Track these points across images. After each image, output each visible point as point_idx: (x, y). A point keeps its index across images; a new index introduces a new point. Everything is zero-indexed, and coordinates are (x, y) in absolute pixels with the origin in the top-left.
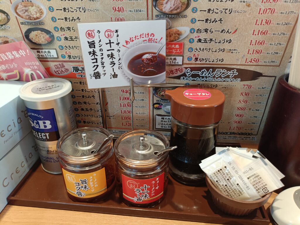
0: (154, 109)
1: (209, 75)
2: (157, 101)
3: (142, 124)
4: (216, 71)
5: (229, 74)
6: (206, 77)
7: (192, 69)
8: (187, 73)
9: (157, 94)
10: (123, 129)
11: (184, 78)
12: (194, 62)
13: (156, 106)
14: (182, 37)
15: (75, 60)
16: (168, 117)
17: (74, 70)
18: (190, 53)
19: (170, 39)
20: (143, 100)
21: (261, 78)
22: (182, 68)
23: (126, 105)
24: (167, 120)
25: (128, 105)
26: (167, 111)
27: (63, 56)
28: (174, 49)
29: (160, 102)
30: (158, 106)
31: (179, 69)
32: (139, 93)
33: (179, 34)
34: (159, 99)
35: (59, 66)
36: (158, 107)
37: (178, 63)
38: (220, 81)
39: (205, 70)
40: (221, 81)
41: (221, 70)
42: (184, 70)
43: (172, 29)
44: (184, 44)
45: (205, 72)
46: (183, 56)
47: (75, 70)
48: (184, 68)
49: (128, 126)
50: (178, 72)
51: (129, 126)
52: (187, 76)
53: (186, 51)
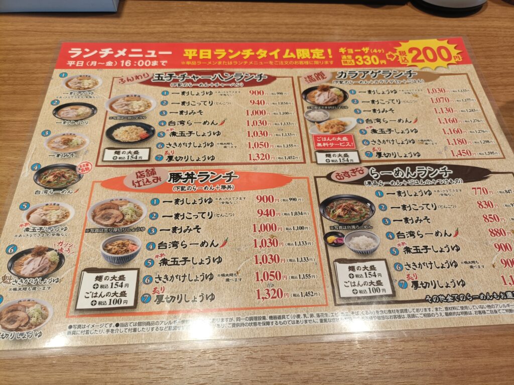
0: (328, 246)
1: (409, 176)
2: (332, 227)
3: (305, 288)
4: (417, 169)
5: (438, 172)
6: (407, 180)
7: (379, 168)
8: (373, 174)
9: (329, 214)
10: (258, 308)
11: (369, 183)
12: (377, 158)
13: (331, 239)
14: (348, 129)
15: (180, 162)
16: (362, 265)
17: (171, 178)
18: (366, 146)
19: (332, 131)
20: (302, 228)
21: (492, 176)
22: (361, 168)
23: (268, 241)
24: (362, 272)
25: (270, 242)
26: (356, 249)
27: (159, 158)
28: (342, 142)
29: (338, 231)
30: (337, 240)
31: (357, 169)
32: (293, 214)
33: (343, 125)
34: (333, 224)
35: (145, 174)
36: (335, 242)
37: (352, 160)
38: (431, 185)
39: (400, 169)
40: (433, 185)
41: (423, 168)
42: (366, 171)
43: (332, 120)
44: (354, 136)
45: (400, 172)
46: (358, 151)
47: (173, 178)
48: (366, 167)
49: (273, 298)
50: (357, 173)
51: (275, 297)
52: (375, 180)
53: (360, 144)
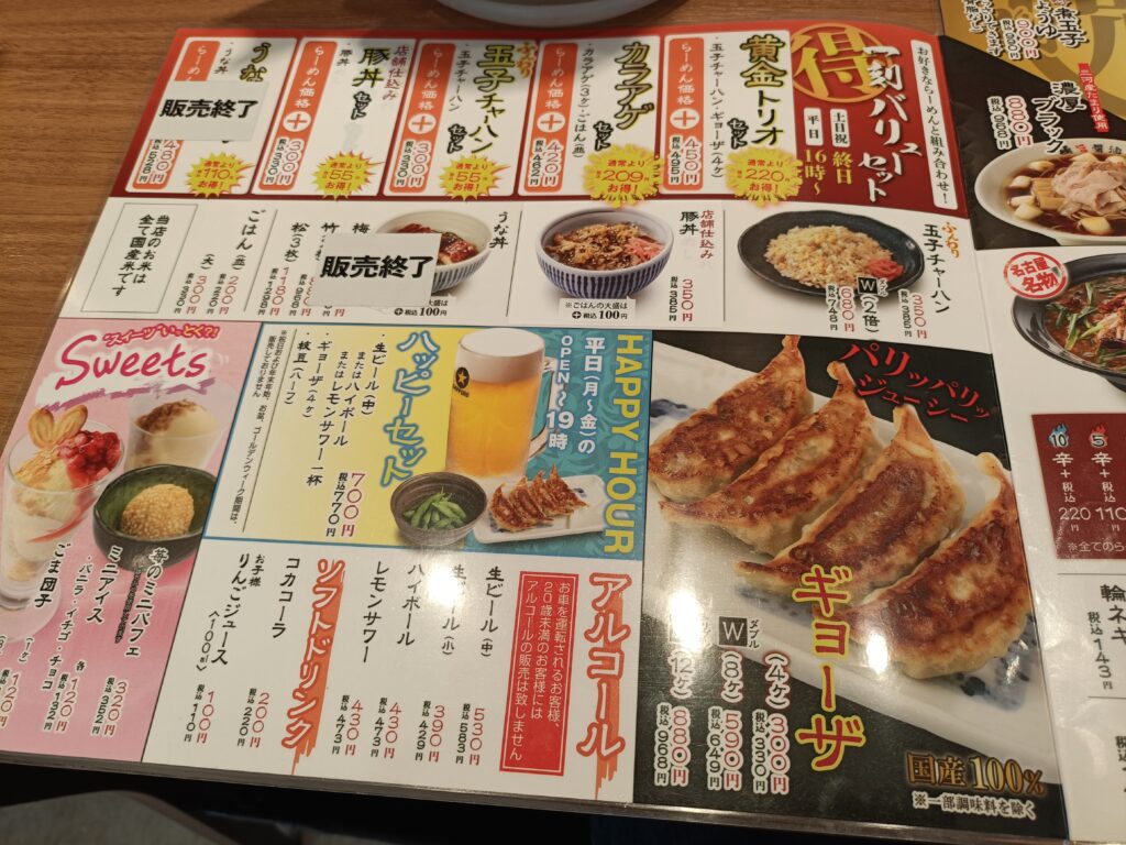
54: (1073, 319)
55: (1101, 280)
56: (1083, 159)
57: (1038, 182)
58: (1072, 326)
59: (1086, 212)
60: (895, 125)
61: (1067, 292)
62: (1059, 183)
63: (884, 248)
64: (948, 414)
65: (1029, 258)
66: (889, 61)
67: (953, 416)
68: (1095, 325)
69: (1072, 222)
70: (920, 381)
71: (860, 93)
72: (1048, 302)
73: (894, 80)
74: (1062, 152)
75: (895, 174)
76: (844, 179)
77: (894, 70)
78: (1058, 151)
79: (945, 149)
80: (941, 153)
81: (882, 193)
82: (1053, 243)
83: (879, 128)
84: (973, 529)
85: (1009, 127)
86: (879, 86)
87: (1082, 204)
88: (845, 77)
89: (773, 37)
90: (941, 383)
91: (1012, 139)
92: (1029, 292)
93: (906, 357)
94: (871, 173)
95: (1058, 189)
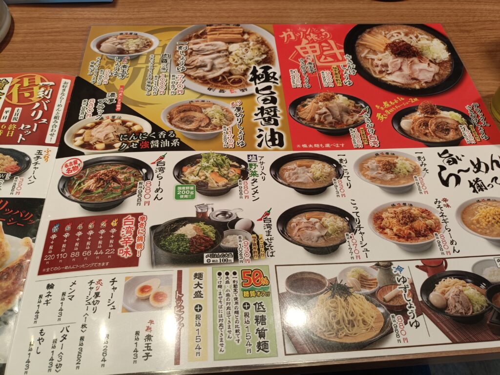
54: (77, 183)
55: (93, 167)
56: (106, 121)
57: (87, 131)
58: (77, 185)
59: (99, 142)
60: (41, 112)
61: (80, 173)
62: (94, 132)
63: (15, 160)
64: (16, 223)
65: (72, 161)
66: (49, 88)
67: (18, 224)
68: (84, 184)
69: (92, 145)
70: (9, 211)
71: (31, 101)
72: (72, 177)
73: (47, 95)
74: (100, 119)
75: (32, 132)
76: (10, 135)
77: (49, 91)
78: (98, 120)
79: (59, 121)
80: (57, 122)
81: (24, 139)
82: (82, 154)
83: (33, 115)
84: (8, 268)
85: (86, 111)
86: (40, 97)
87: (99, 139)
88: (27, 95)
89: (6, 80)
90: (18, 212)
91: (85, 115)
92: (67, 174)
93: (7, 202)
94: (22, 132)
95: (93, 134)
